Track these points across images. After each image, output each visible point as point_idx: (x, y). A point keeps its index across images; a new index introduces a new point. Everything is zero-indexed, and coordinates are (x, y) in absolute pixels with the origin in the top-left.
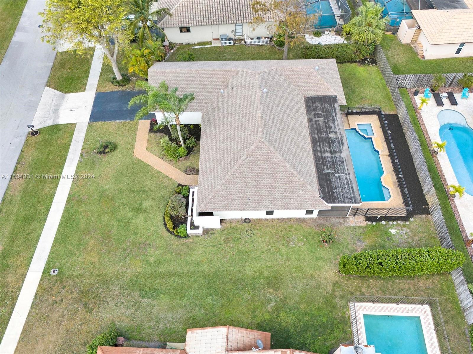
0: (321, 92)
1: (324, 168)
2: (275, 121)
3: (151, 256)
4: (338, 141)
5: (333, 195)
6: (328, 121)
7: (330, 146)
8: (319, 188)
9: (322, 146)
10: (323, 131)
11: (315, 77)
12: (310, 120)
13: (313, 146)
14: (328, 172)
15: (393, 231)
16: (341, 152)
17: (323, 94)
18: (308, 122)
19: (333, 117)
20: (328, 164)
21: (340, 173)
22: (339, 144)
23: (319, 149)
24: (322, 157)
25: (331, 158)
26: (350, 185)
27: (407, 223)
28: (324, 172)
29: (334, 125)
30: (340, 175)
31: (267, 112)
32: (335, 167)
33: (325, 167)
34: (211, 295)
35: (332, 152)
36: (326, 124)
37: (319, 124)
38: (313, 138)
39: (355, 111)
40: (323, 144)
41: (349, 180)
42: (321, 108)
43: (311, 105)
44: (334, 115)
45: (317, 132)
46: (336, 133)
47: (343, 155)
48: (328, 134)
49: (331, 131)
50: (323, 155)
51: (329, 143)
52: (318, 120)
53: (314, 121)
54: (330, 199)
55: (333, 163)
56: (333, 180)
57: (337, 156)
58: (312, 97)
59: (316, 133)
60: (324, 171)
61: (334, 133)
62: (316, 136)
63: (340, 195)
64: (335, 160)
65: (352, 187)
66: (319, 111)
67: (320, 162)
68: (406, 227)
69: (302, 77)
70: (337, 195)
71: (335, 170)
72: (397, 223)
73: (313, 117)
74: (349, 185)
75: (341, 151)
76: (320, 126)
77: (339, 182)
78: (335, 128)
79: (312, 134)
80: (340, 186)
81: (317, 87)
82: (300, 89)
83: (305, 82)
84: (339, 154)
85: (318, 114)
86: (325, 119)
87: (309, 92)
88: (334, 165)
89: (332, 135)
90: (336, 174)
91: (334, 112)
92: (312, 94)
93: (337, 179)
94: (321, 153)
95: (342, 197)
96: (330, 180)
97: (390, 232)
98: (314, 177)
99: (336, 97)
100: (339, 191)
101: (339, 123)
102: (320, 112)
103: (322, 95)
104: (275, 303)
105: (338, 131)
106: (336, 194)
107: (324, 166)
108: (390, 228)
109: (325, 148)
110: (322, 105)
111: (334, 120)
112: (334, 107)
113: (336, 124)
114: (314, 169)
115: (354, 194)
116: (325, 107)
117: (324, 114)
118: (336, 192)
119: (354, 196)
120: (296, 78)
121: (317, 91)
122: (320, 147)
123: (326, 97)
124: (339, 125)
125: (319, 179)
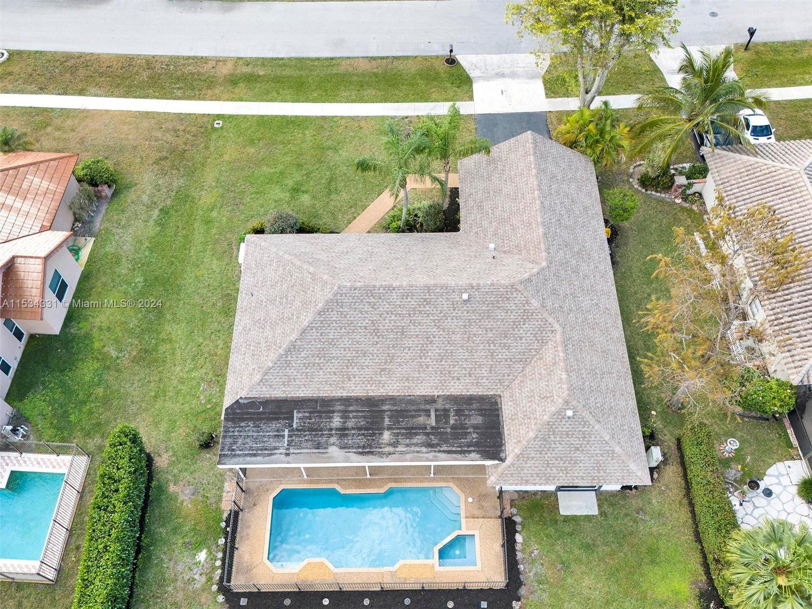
0: (512, 429)
1: (305, 412)
2: (393, 317)
3: (219, 213)
4: (370, 446)
5: (243, 420)
6: (428, 434)
7: (359, 429)
8: (260, 398)
9: (360, 414)
10: (398, 422)
11: (544, 410)
12: (432, 400)
13: (361, 399)
14: (295, 418)
15: (202, 556)
16: (341, 448)
17: (509, 432)
18: (424, 396)
19: (438, 445)
20: (313, 420)
21: (290, 439)
22: (364, 447)
23: (351, 408)
24: (333, 412)
25: (328, 427)
26: (260, 452)
27: (215, 588)
28: (295, 411)
29: (416, 445)
30: (286, 439)
31: (409, 299)
32: (305, 431)
33: (308, 415)
34: (145, 281)
35: (343, 432)
36: (419, 429)
37: (420, 416)
38: (383, 400)
39: (519, 538)
40: (365, 417)
41: (273, 452)
42: (467, 424)
43: (474, 406)
44: (445, 448)
45: (396, 410)
46: (394, 445)
47: (333, 450)
48: (389, 428)
49: (398, 436)
50: (335, 414)
51: (366, 429)
52: (429, 416)
53: (428, 407)
54: (234, 413)
55: (316, 430)
56: (275, 425)
57: (333, 440)
58: (498, 410)
59: (395, 408)
60: (299, 412)
61: (392, 441)
62: (385, 408)
63: (241, 431)
64: (323, 435)
65: (255, 455)
66: (456, 421)
67: (320, 406)
68: (206, 583)
69: (543, 384)
70: (242, 427)
71: (297, 430)
72: (218, 568)
73: (439, 405)
74: (261, 450)
75: (344, 448)
76: (413, 417)
77: (271, 434)
78: (407, 445)
79: (393, 399)
80: (261, 434)
81: (523, 419)
82: (517, 386)
83: (533, 391)
84: (337, 443)
85: (447, 416)
86: (432, 428)
87: (510, 403)
88: (311, 430)
89: (387, 436)
90: (289, 431)
91: (454, 449)
92: (507, 410)
93: (277, 431)
94: (342, 411)
95: (236, 434)
96: (277, 419)
97: (201, 551)
98: (284, 392)
99: (502, 460)
100: (249, 430)
101: (421, 455)
102: (452, 422)
103: (506, 432)
104: (114, 356)
105: (398, 449)
106: (243, 424)
107: (310, 413)
108: (210, 552)
109: (353, 420)
110: (475, 427)
111: (430, 445)
112: (470, 452)
113: (417, 449)
114: (302, 395)
115: (239, 455)
116: (470, 432)
117: (449, 430)
118: (249, 426)
119: (235, 455)
120: (540, 374)
121: (513, 420)
122: (357, 411)
123: (502, 439)
124: (416, 454)
125: (281, 400)
